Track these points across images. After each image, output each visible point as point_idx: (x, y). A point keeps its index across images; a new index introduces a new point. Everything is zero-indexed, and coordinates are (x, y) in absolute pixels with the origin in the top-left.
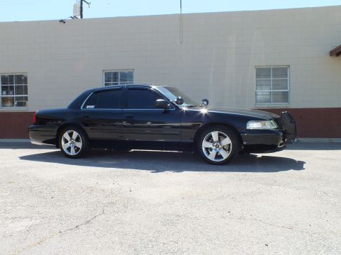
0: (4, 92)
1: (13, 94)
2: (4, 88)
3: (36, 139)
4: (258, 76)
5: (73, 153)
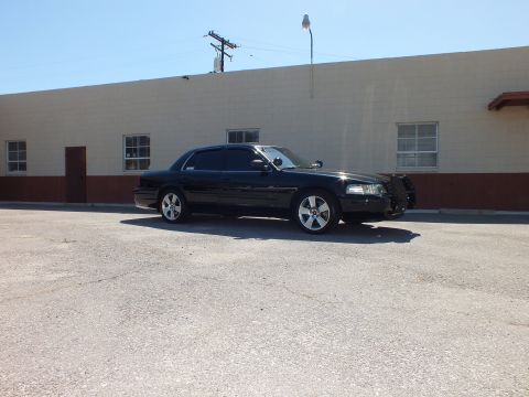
0: (129, 155)
1: (137, 157)
2: (128, 151)
3: (141, 202)
4: (400, 135)
5: (172, 217)
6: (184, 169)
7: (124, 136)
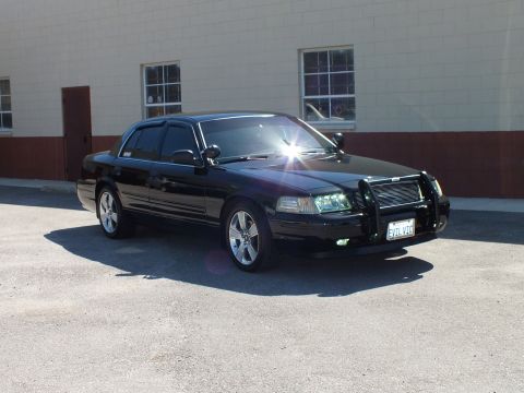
0: (151, 98)
1: (162, 102)
5: (110, 229)
6: (121, 155)
7: (142, 66)
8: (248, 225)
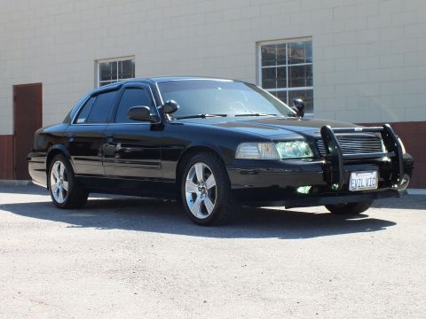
6: (75, 122)
7: (96, 61)
8: (206, 178)
